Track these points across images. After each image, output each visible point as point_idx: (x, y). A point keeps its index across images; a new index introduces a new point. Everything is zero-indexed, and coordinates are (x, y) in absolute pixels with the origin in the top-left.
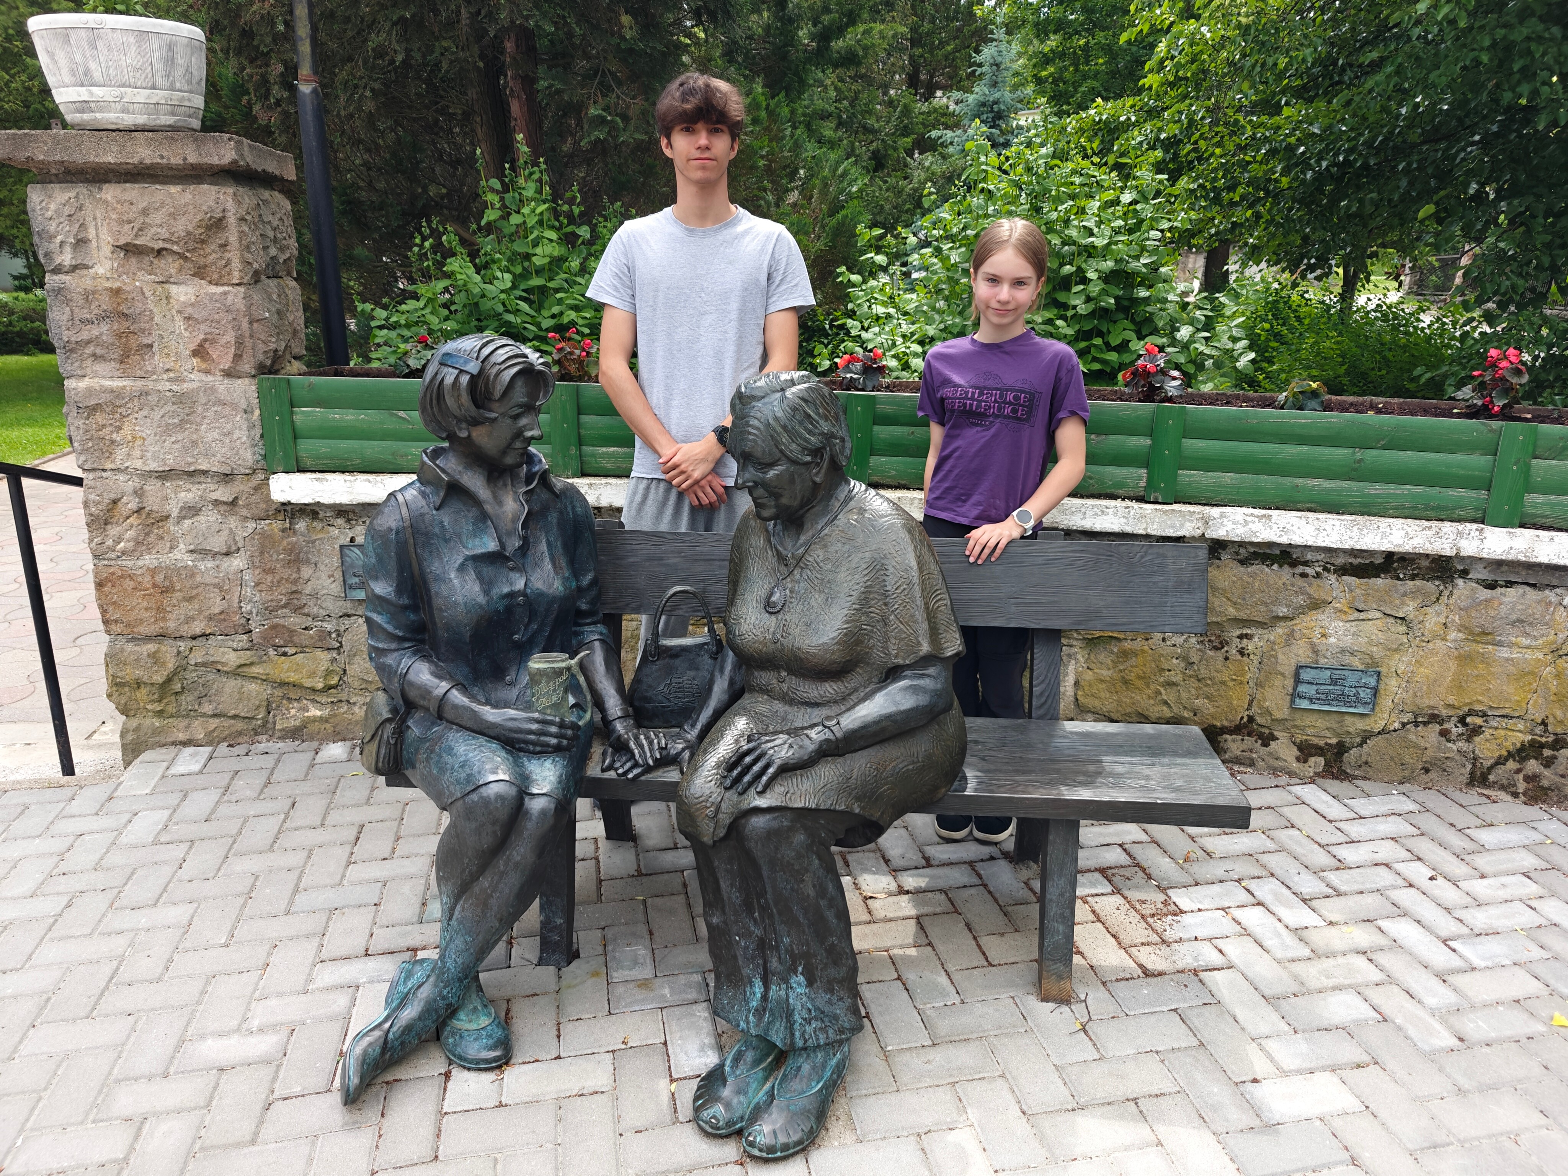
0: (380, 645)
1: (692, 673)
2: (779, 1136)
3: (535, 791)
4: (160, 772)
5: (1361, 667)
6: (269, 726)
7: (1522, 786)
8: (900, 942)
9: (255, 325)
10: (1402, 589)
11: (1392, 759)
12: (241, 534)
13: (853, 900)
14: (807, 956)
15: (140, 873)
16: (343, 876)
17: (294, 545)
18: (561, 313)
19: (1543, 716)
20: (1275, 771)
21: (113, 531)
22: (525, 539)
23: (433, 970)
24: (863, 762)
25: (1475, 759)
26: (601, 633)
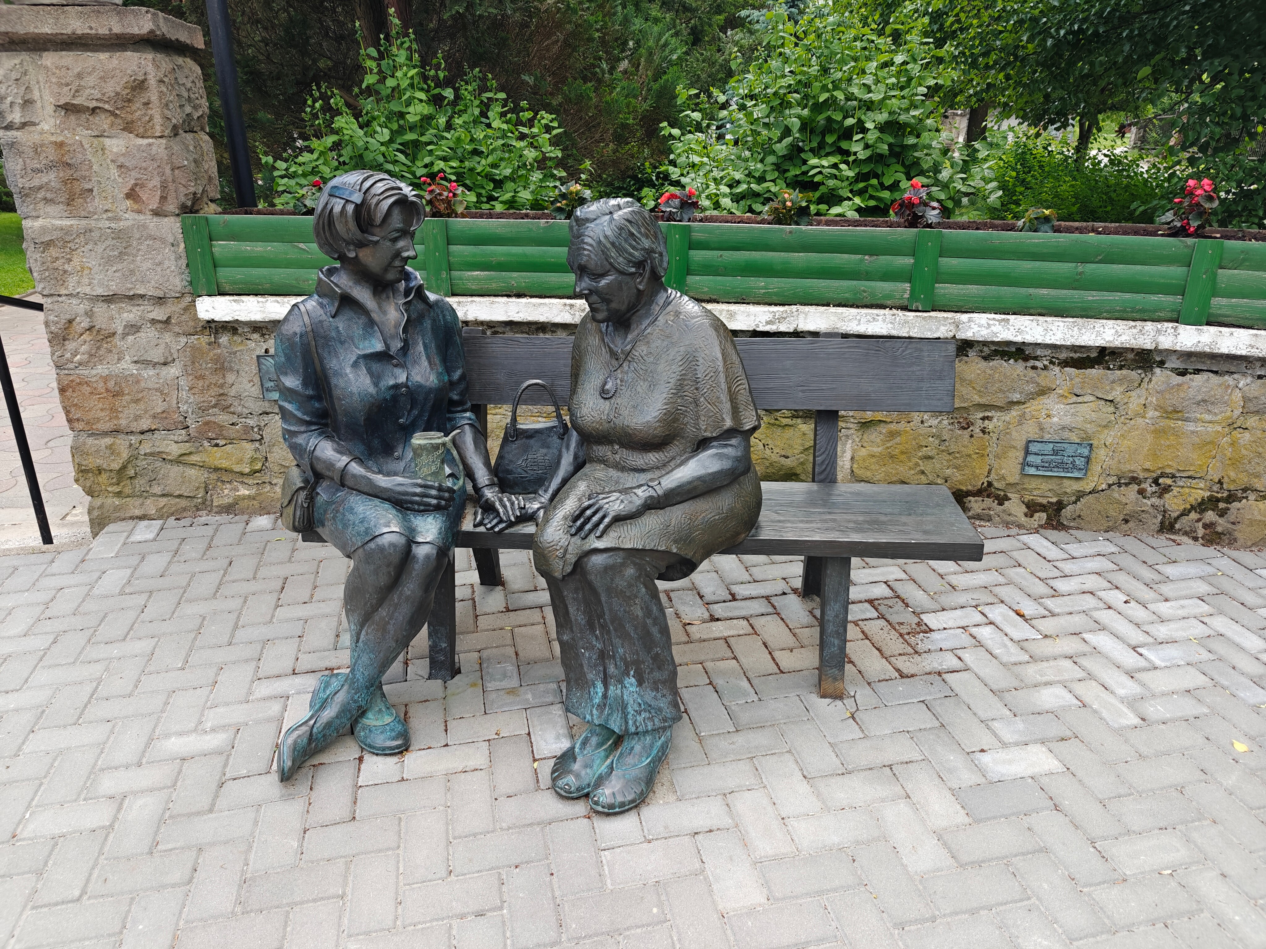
0: (292, 428)
1: (544, 451)
2: (618, 797)
3: (420, 540)
4: (122, 540)
5: (1077, 441)
6: (208, 503)
7: (1201, 532)
8: (712, 657)
9: (176, 171)
10: (1112, 378)
11: (1099, 513)
12: (175, 347)
14: (637, 663)
15: (110, 617)
16: (273, 616)
17: (219, 356)
18: (432, 164)
19: (1220, 476)
20: (1007, 525)
21: (71, 346)
22: (406, 341)
23: (346, 681)
24: (679, 513)
25: (1165, 511)
26: (470, 419)
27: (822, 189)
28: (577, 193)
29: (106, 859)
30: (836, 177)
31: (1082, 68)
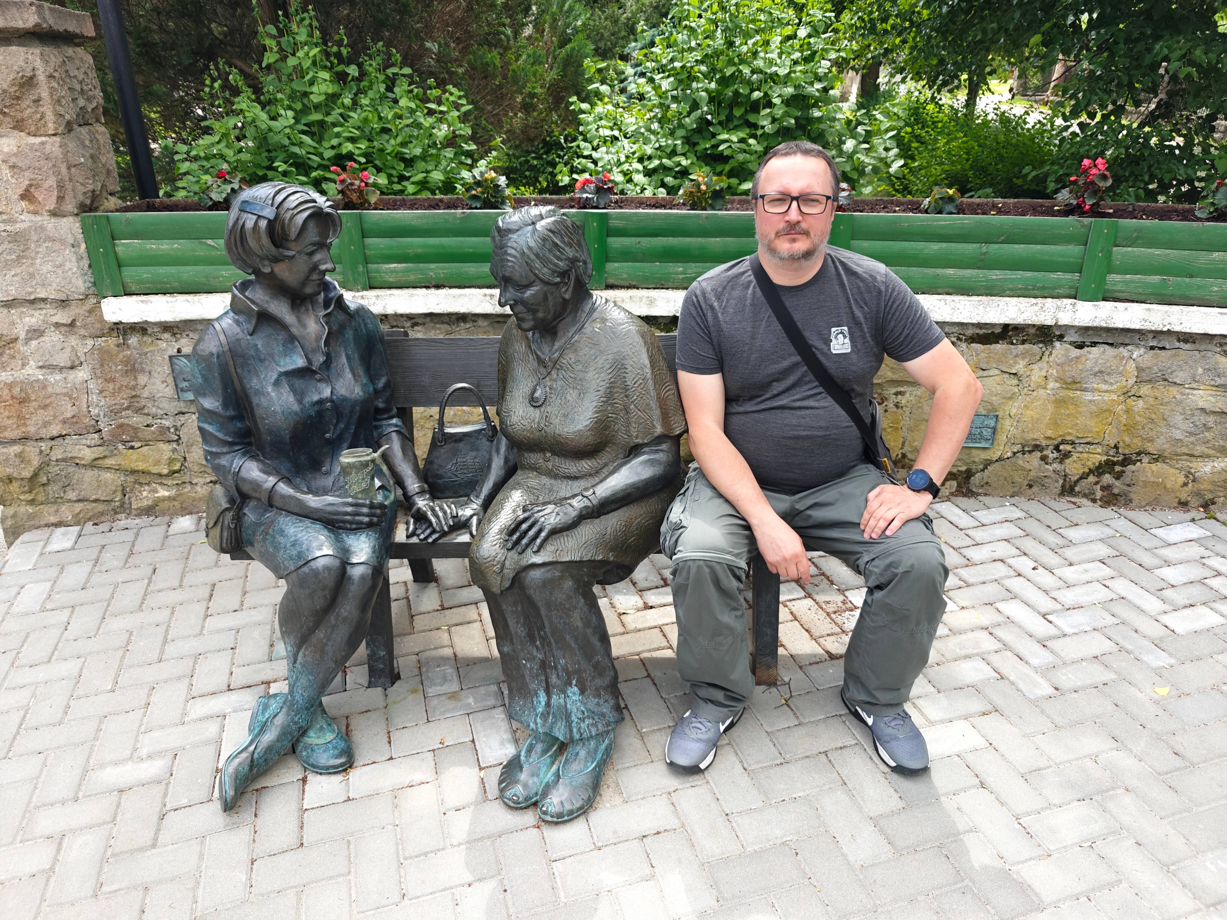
0: (214, 450)
1: (474, 454)
2: (565, 804)
3: (355, 560)
4: (39, 550)
5: (984, 413)
6: (126, 506)
7: (1099, 494)
8: (648, 647)
9: (73, 170)
10: (1015, 352)
11: (1005, 479)
12: (82, 350)
13: (609, 616)
14: (578, 672)
15: (32, 636)
16: (203, 627)
17: (129, 358)
18: (340, 145)
19: (1116, 441)
22: (328, 355)
23: (285, 703)
24: (614, 521)
25: (1065, 476)
26: (396, 426)
27: (732, 163)
28: (492, 180)
29: (49, 906)
30: (745, 151)
31: (975, 36)
